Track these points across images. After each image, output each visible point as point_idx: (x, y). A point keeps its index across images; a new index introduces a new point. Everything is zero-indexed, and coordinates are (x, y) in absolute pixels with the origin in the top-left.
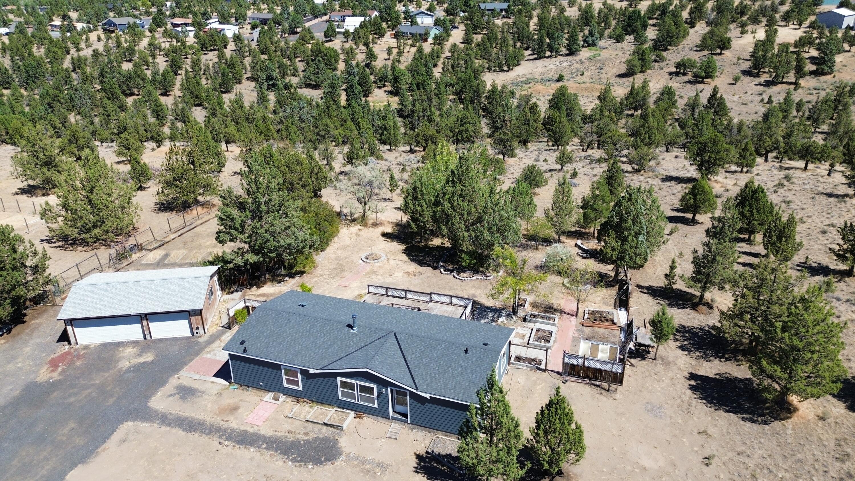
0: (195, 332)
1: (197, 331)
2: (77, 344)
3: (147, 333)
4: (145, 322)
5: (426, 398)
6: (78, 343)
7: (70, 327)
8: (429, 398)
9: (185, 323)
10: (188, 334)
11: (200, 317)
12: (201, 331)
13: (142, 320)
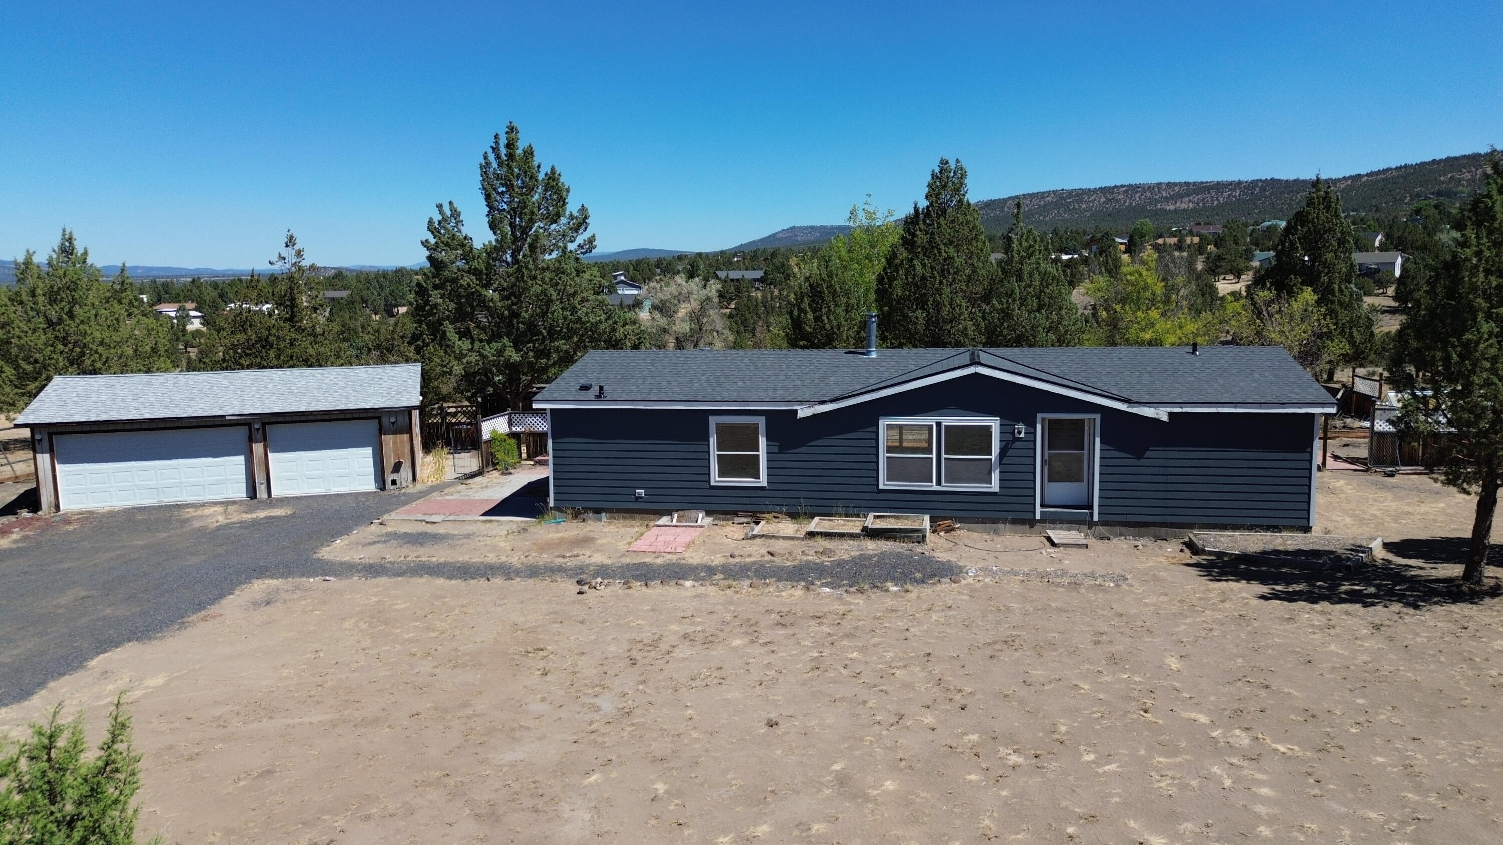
0: (389, 478)
1: (395, 476)
2: (57, 507)
3: (260, 478)
4: (258, 448)
5: (1156, 421)
6: (61, 508)
7: (47, 456)
8: (1165, 418)
9: (363, 457)
10: (369, 485)
11: (406, 437)
12: (405, 473)
13: (251, 440)
